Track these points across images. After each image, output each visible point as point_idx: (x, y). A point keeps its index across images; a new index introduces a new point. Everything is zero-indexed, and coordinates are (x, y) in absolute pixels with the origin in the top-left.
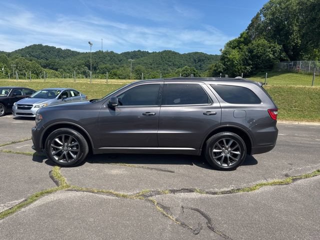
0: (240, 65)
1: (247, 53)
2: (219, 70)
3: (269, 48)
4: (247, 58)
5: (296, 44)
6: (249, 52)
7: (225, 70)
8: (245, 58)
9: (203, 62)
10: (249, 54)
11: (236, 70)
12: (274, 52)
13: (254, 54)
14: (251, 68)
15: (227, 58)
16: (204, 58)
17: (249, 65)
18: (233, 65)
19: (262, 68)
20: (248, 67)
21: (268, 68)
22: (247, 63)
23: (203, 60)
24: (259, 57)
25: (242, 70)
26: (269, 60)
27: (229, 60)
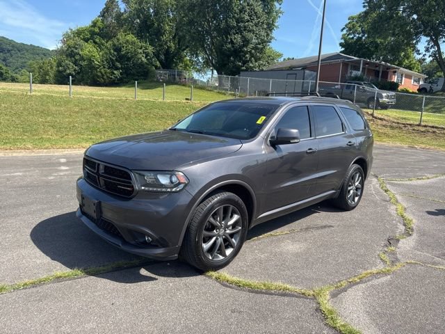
0: (104, 67)
1: (112, 51)
2: (68, 71)
3: (141, 48)
4: (114, 59)
5: (169, 47)
6: (115, 50)
7: (78, 73)
8: (111, 59)
9: (8, 54)
10: (116, 53)
11: (99, 74)
12: (147, 55)
13: (123, 53)
14: (121, 74)
15: (79, 54)
16: (10, 48)
17: (117, 69)
18: (91, 67)
19: (134, 75)
20: (115, 72)
21: (142, 75)
22: (114, 65)
23: (9, 51)
24: (129, 59)
25: (108, 75)
26: (142, 64)
27: (82, 59)
